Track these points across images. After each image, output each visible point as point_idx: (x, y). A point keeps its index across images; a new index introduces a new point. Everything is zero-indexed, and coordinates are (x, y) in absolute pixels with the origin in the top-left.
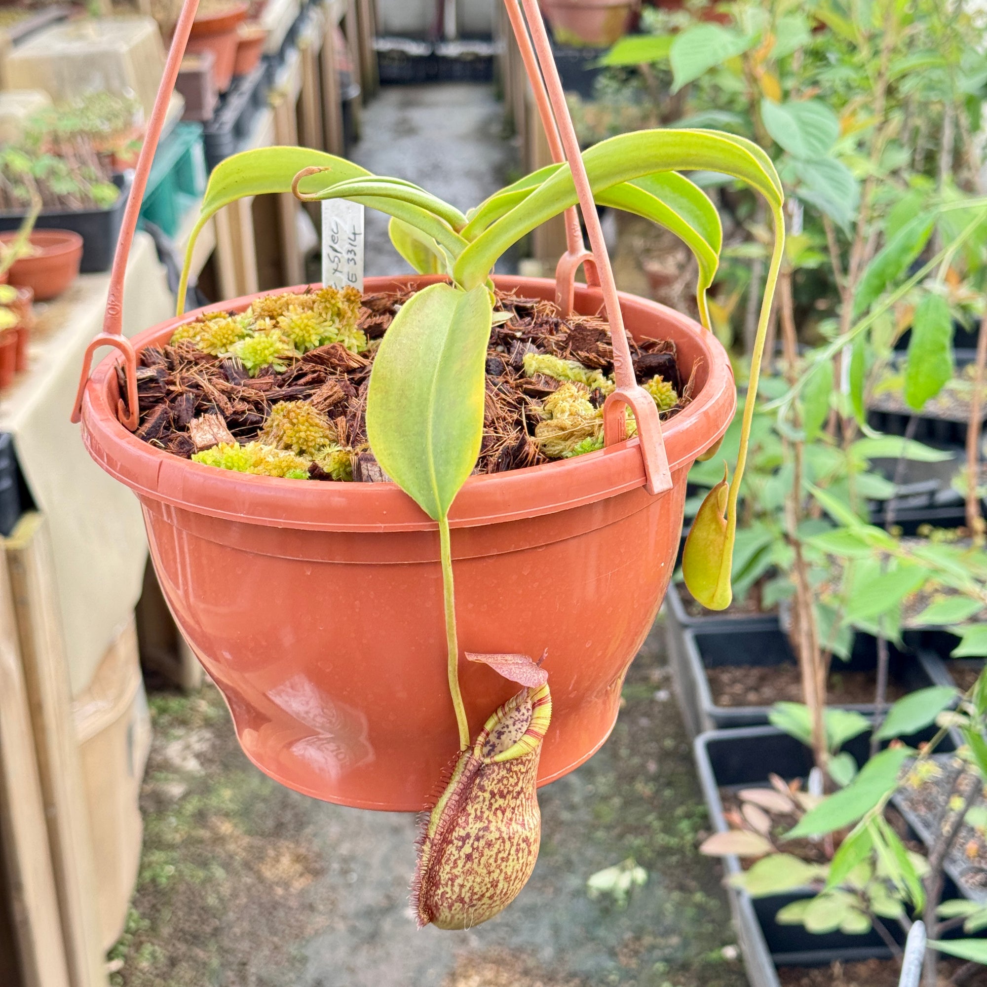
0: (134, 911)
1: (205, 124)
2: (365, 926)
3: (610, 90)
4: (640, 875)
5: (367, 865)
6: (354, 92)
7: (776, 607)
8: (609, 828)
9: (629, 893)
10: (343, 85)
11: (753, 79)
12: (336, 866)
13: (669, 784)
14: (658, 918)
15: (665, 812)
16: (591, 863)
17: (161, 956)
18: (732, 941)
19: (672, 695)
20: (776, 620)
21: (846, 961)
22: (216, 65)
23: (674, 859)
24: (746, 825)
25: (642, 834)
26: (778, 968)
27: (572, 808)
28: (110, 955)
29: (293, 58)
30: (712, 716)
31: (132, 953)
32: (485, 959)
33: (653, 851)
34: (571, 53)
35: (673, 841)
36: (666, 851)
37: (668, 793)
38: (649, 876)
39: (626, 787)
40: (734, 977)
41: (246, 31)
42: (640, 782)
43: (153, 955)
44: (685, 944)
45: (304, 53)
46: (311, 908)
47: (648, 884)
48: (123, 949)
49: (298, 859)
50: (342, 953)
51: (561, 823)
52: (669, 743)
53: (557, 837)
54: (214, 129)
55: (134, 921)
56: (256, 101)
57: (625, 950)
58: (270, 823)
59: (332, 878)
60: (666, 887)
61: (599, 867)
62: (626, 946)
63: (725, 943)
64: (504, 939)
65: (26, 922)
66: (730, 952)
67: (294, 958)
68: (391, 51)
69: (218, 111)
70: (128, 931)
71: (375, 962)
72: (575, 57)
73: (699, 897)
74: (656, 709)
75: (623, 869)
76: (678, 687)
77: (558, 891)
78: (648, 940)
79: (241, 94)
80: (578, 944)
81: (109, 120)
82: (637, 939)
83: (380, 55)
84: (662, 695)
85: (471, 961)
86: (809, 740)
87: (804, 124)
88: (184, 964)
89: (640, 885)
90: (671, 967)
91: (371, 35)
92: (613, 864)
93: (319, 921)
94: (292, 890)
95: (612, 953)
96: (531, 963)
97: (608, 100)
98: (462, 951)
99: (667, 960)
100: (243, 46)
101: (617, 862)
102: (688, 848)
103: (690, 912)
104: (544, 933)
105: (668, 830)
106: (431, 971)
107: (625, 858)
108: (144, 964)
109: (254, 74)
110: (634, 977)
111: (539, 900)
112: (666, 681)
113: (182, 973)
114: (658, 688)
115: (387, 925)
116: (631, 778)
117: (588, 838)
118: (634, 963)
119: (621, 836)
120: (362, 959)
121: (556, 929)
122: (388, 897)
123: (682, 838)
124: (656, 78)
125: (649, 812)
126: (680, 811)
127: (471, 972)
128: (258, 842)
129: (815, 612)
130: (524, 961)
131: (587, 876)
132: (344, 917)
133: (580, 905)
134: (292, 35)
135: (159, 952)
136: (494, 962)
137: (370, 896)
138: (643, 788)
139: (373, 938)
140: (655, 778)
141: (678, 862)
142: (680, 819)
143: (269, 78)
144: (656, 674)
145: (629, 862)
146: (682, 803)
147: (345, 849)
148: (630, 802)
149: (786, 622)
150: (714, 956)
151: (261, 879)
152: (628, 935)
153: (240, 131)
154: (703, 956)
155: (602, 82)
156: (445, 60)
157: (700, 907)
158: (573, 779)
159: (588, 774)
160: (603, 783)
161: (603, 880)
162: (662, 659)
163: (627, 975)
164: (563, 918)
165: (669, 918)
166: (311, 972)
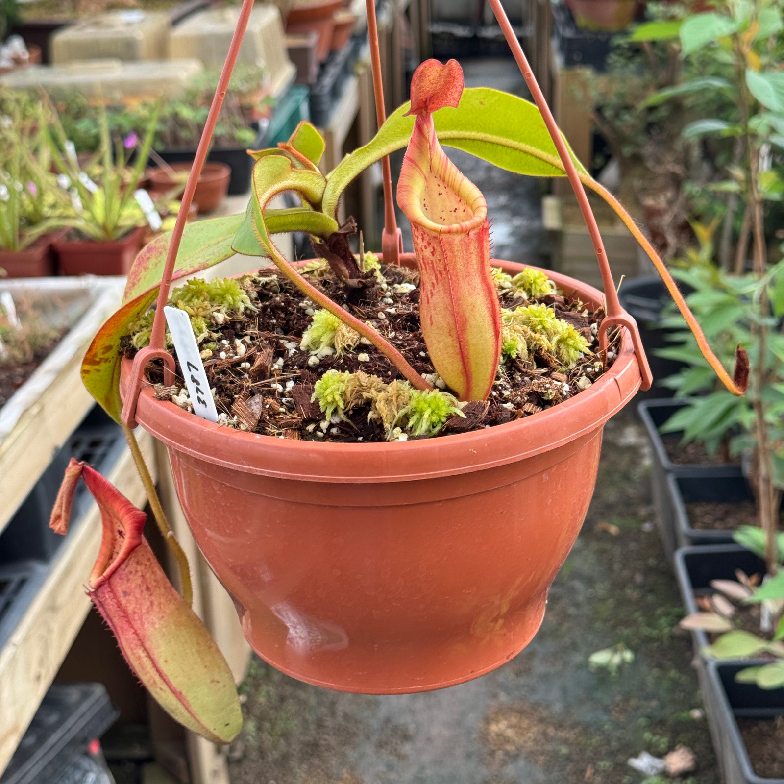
1: (310, 87)
3: (619, 65)
4: (628, 656)
6: (414, 64)
7: (739, 457)
8: (605, 621)
9: (620, 668)
10: (407, 59)
11: (741, 56)
13: (651, 591)
14: (642, 687)
15: (648, 611)
16: (590, 645)
17: (274, 694)
18: (700, 705)
19: (655, 526)
20: (739, 469)
22: (319, 42)
23: (655, 645)
24: (713, 610)
25: (630, 626)
27: (577, 605)
28: (239, 691)
30: (686, 535)
31: (253, 691)
32: (511, 710)
33: (639, 639)
35: (655, 633)
36: (649, 640)
37: (650, 598)
38: (636, 657)
39: (618, 592)
40: (699, 731)
41: (341, 17)
42: (630, 589)
43: (268, 693)
44: (663, 706)
47: (635, 663)
48: (247, 688)
51: (569, 616)
52: (652, 562)
53: (566, 625)
54: (317, 91)
56: (347, 71)
57: (617, 708)
60: (649, 665)
61: (597, 649)
62: (618, 705)
63: (692, 707)
64: (525, 696)
66: (696, 714)
68: (443, 33)
69: (319, 77)
70: (249, 675)
71: (429, 707)
72: (592, 39)
73: (673, 673)
74: (643, 537)
75: (616, 652)
76: (660, 521)
77: (566, 664)
78: (633, 702)
79: (336, 64)
80: (581, 702)
81: (247, 82)
82: (626, 700)
83: (434, 36)
84: (647, 527)
85: (501, 709)
86: (764, 554)
88: (291, 700)
89: (629, 664)
90: (652, 722)
91: (428, 21)
92: (608, 647)
95: (606, 710)
96: (545, 714)
97: (616, 73)
98: (493, 703)
99: (649, 717)
100: (339, 28)
101: (611, 645)
102: (666, 638)
103: (666, 684)
104: (555, 693)
105: (650, 624)
106: (471, 715)
107: (618, 643)
108: (262, 699)
109: (345, 49)
110: (624, 728)
111: (552, 671)
112: (651, 517)
113: (289, 707)
114: (644, 521)
116: (622, 586)
117: (589, 627)
118: (622, 718)
119: (614, 627)
121: (564, 691)
123: (661, 630)
124: (656, 55)
125: (636, 610)
126: (659, 611)
127: (500, 718)
130: (540, 713)
131: (588, 654)
133: (583, 675)
135: (272, 690)
136: (518, 712)
138: (632, 594)
140: (641, 587)
141: (658, 648)
142: (659, 617)
143: (355, 53)
144: (643, 511)
145: (620, 646)
146: (661, 605)
148: (622, 603)
149: (747, 469)
150: (684, 715)
152: (618, 698)
153: (335, 93)
154: (675, 715)
155: (613, 58)
156: (485, 40)
157: (673, 679)
158: (578, 584)
159: (590, 581)
160: (601, 588)
161: (600, 658)
162: (648, 500)
163: (618, 726)
164: (570, 683)
165: (650, 687)
166: (383, 713)
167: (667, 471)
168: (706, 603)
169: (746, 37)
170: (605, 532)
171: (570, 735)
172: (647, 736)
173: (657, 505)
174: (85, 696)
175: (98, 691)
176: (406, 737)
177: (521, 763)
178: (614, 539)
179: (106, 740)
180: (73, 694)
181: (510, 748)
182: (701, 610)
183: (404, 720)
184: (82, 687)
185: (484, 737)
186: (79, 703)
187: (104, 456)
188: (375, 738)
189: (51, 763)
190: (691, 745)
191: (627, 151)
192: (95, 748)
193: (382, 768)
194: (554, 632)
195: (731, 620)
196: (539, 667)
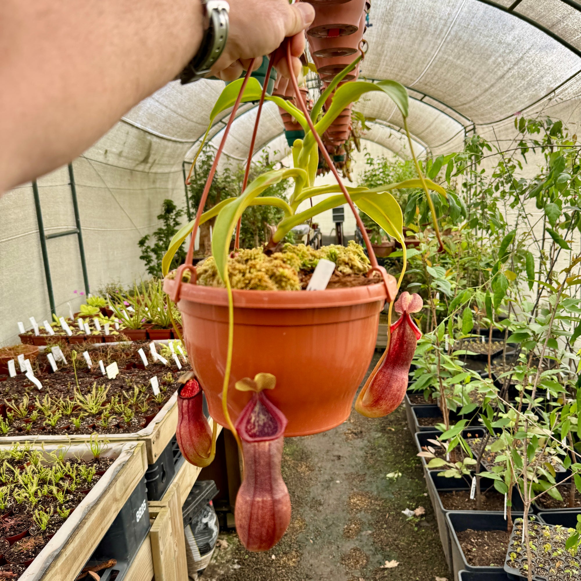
2: (325, 484)
4: (400, 474)
5: (325, 469)
7: (436, 400)
8: (391, 462)
9: (397, 479)
11: (424, 262)
12: (317, 469)
13: (408, 451)
14: (405, 485)
15: (407, 459)
16: (386, 471)
18: (427, 492)
19: (408, 429)
20: (436, 404)
21: (456, 491)
24: (428, 450)
25: (401, 464)
26: (438, 491)
27: (381, 457)
30: (418, 428)
32: (358, 494)
33: (404, 469)
35: (410, 466)
36: (407, 469)
37: (408, 454)
39: (396, 452)
40: (427, 500)
44: (413, 492)
46: (311, 479)
47: (402, 476)
49: (307, 467)
50: (320, 491)
52: (407, 440)
53: (377, 464)
57: (397, 493)
58: (299, 457)
59: (316, 472)
60: (407, 478)
61: (389, 472)
63: (424, 492)
64: (363, 489)
66: (426, 494)
67: (307, 491)
71: (329, 493)
73: (417, 480)
74: (404, 432)
75: (396, 473)
76: (410, 427)
77: (378, 478)
78: (403, 491)
80: (383, 491)
82: (400, 490)
84: (405, 428)
85: (355, 494)
87: (436, 271)
89: (400, 477)
90: (409, 498)
93: (313, 483)
94: (306, 474)
95: (393, 494)
96: (371, 496)
98: (352, 492)
99: (408, 496)
101: (394, 471)
102: (414, 468)
103: (414, 484)
104: (374, 488)
105: (407, 463)
106: (344, 496)
110: (399, 500)
111: (373, 480)
112: (406, 425)
114: (404, 426)
115: (332, 484)
116: (398, 450)
117: (386, 465)
118: (399, 497)
119: (395, 464)
120: (325, 492)
121: (377, 487)
125: (402, 459)
127: (354, 497)
128: (296, 462)
129: (446, 400)
130: (369, 495)
131: (386, 474)
132: (320, 482)
133: (384, 481)
136: (361, 495)
137: (327, 477)
138: (401, 452)
139: (328, 487)
140: (404, 450)
141: (411, 471)
144: (404, 423)
145: (397, 471)
147: (319, 465)
148: (397, 456)
149: (439, 404)
150: (421, 495)
151: (297, 471)
152: (397, 489)
154: (418, 495)
157: (417, 483)
158: (381, 449)
159: (385, 448)
160: (389, 451)
161: (390, 475)
162: (406, 420)
163: (397, 499)
164: (379, 484)
165: (409, 486)
166: (312, 495)
167: (412, 406)
168: (426, 448)
169: (426, 256)
170: (390, 430)
171: (380, 503)
172: (408, 503)
173: (408, 421)
174: (208, 484)
175: (213, 482)
176: (320, 504)
177: (363, 513)
178: (394, 433)
179: (214, 501)
180: (204, 483)
181: (359, 508)
182: (423, 450)
183: (319, 498)
184: (207, 481)
185: (349, 504)
186: (206, 487)
188: (309, 505)
189: (196, 507)
190: (424, 506)
192: (211, 504)
193: (312, 515)
194: (373, 466)
195: (435, 454)
196: (368, 478)
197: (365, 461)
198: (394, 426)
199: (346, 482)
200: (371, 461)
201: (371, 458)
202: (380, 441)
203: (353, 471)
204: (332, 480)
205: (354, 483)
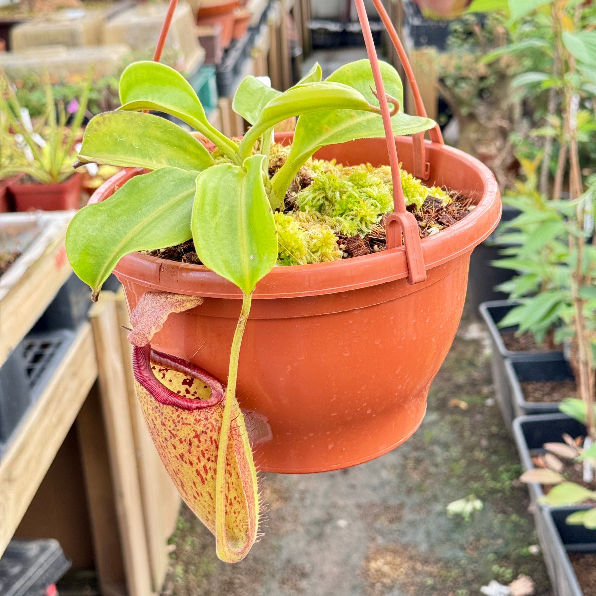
0: (181, 518)
1: (217, 66)
2: (315, 530)
3: (456, 45)
4: (478, 504)
5: (315, 496)
6: (298, 52)
7: (562, 345)
8: (459, 477)
9: (471, 514)
10: (292, 48)
11: (557, 19)
12: (297, 496)
13: (495, 452)
14: (490, 529)
15: (493, 469)
16: (448, 497)
17: (198, 543)
18: (536, 542)
19: (496, 401)
20: (562, 354)
22: (223, 31)
23: (499, 495)
24: (546, 466)
25: (479, 481)
26: (567, 552)
27: (436, 465)
28: (170, 541)
29: (264, 30)
30: (523, 408)
31: (181, 541)
32: (386, 550)
33: (486, 490)
34: (432, 24)
35: (498, 485)
36: (493, 491)
37: (494, 458)
38: (484, 505)
39: (468, 454)
40: (537, 563)
41: (239, 13)
42: (478, 451)
43: (193, 542)
44: (507, 544)
45: (271, 27)
46: (283, 519)
47: (483, 510)
48: (176, 539)
49: (275, 491)
50: (302, 544)
51: (431, 474)
52: (494, 429)
53: (428, 481)
54: (221, 70)
55: (181, 524)
56: (245, 54)
57: (471, 547)
59: (295, 502)
60: (495, 511)
61: (453, 499)
62: (471, 544)
63: (530, 544)
64: (398, 539)
65: (125, 515)
66: (534, 549)
67: (275, 547)
68: (319, 29)
69: (224, 59)
70: (178, 529)
71: (321, 550)
72: (435, 26)
73: (514, 517)
74: (486, 410)
75: (468, 501)
76: (500, 397)
77: (429, 512)
78: (484, 541)
79: (236, 50)
80: (442, 542)
81: (166, 60)
82: (478, 540)
83: (313, 31)
84: (489, 402)
85: (378, 550)
86: (584, 420)
89: (478, 511)
90: (499, 557)
91: (308, 19)
92: (462, 497)
93: (288, 526)
94: (272, 508)
95: (462, 548)
96: (413, 553)
97: (454, 51)
98: (372, 545)
99: (496, 553)
100: (237, 22)
101: (465, 496)
102: (507, 490)
103: (509, 526)
104: (420, 536)
105: (495, 478)
106: (355, 555)
107: (469, 494)
108: (188, 547)
109: (243, 38)
110: (476, 562)
111: (418, 518)
112: (492, 394)
114: (487, 397)
115: (328, 529)
116: (471, 449)
117: (447, 482)
118: (475, 554)
119: (466, 482)
120: (314, 548)
121: (428, 534)
122: (328, 514)
123: (503, 483)
124: (485, 37)
125: (483, 468)
126: (501, 468)
127: (378, 557)
130: (410, 552)
131: (446, 504)
132: (302, 524)
133: (442, 521)
134: (264, 17)
135: (197, 541)
136: (392, 552)
137: (317, 513)
138: (480, 455)
139: (320, 537)
140: (486, 449)
141: (501, 497)
142: (502, 472)
143: (251, 41)
144: (486, 390)
145: (471, 496)
146: (503, 464)
147: (302, 486)
148: (472, 462)
149: (568, 354)
150: (524, 551)
152: (471, 538)
153: (236, 71)
154: (517, 551)
155: (452, 40)
156: (352, 34)
157: (515, 523)
158: (437, 449)
159: (446, 446)
160: (455, 451)
161: (456, 507)
162: (489, 381)
163: (472, 561)
164: (432, 527)
165: (496, 529)
166: (284, 555)
167: (505, 357)
168: (540, 461)
169: (561, 5)
170: (457, 407)
171: (434, 569)
172: (495, 568)
173: (497, 385)
174: (43, 550)
175: (54, 545)
176: (304, 575)
177: (396, 592)
178: (465, 413)
180: (33, 549)
181: (386, 581)
182: (536, 466)
183: (302, 561)
184: (41, 543)
185: (366, 573)
186: (37, 556)
187: (52, 355)
188: (278, 576)
190: (530, 574)
191: (464, 111)
192: (52, 592)
194: (419, 488)
195: (562, 473)
196: (408, 515)
197: (402, 476)
198: (465, 397)
199: (360, 525)
200: (415, 477)
201: (415, 469)
202: (435, 432)
203: (375, 498)
204: (329, 519)
205: (377, 525)
